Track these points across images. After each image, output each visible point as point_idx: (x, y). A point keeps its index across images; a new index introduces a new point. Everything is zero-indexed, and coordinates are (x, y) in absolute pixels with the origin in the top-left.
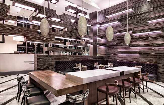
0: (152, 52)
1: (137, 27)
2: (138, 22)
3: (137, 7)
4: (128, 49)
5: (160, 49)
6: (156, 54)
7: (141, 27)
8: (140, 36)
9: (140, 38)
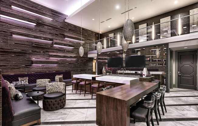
0: (67, 62)
1: (56, 39)
2: (57, 35)
3: (56, 21)
4: (47, 59)
5: (72, 60)
6: (70, 64)
7: (60, 40)
8: (60, 48)
9: (59, 50)
